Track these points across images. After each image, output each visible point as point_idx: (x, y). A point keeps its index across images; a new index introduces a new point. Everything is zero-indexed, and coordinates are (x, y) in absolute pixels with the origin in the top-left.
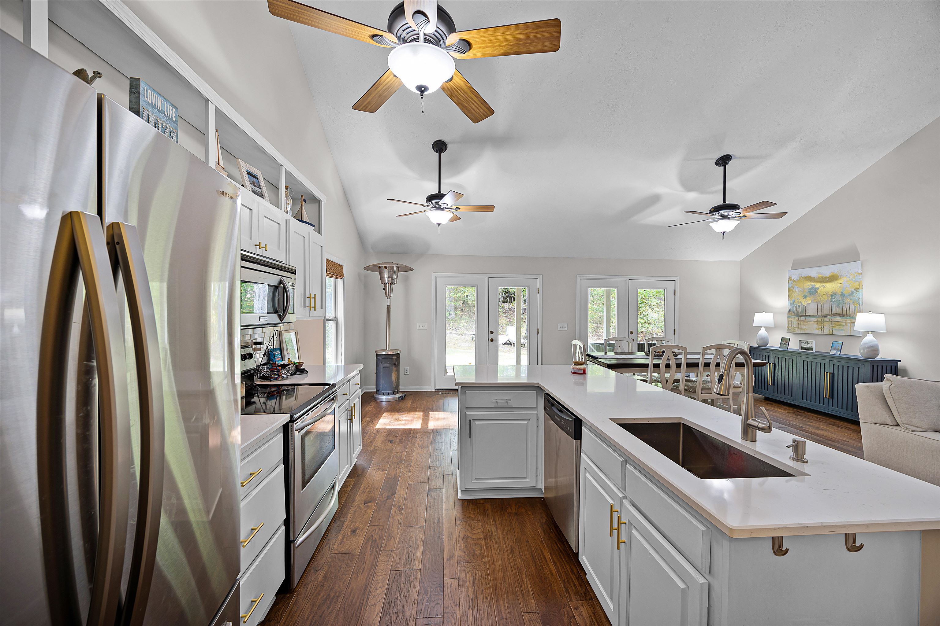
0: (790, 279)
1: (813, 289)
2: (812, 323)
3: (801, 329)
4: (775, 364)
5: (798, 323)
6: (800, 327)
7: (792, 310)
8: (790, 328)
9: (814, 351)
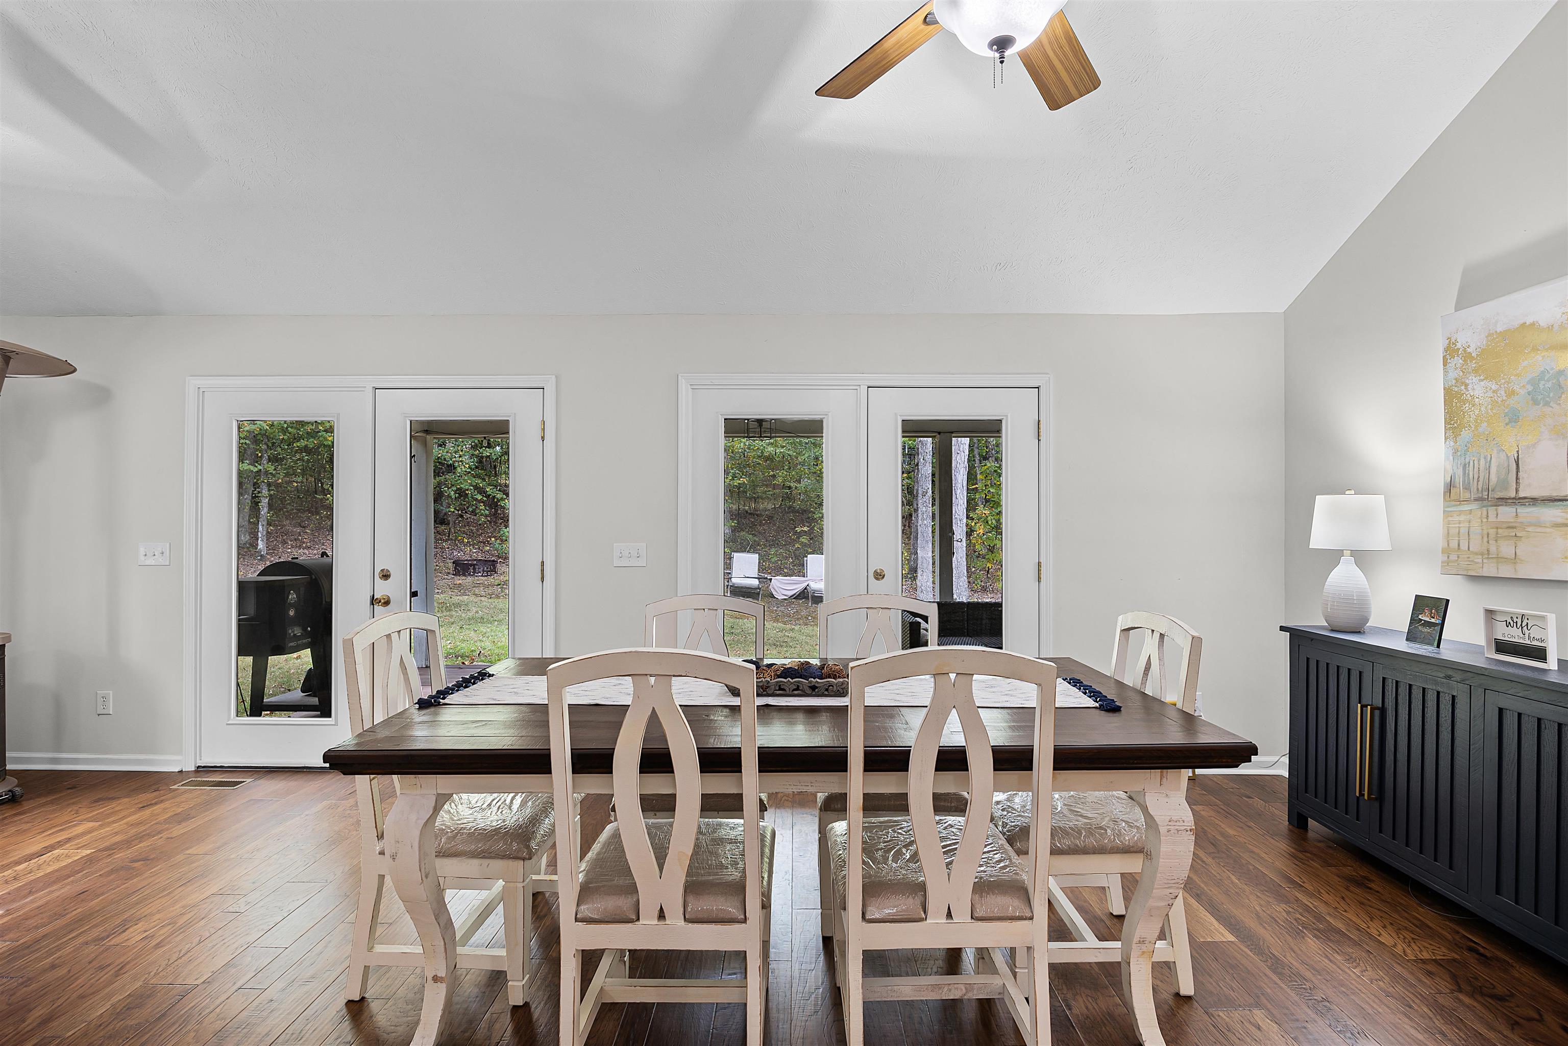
0: (1450, 351)
1: (1548, 381)
2: (1548, 530)
3: (1499, 559)
4: (1383, 710)
5: (1485, 532)
6: (1493, 549)
7: (1459, 480)
8: (1453, 557)
9: (1552, 664)
